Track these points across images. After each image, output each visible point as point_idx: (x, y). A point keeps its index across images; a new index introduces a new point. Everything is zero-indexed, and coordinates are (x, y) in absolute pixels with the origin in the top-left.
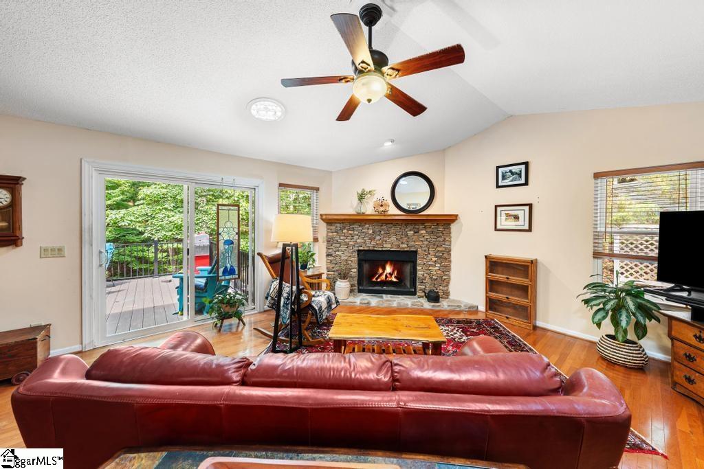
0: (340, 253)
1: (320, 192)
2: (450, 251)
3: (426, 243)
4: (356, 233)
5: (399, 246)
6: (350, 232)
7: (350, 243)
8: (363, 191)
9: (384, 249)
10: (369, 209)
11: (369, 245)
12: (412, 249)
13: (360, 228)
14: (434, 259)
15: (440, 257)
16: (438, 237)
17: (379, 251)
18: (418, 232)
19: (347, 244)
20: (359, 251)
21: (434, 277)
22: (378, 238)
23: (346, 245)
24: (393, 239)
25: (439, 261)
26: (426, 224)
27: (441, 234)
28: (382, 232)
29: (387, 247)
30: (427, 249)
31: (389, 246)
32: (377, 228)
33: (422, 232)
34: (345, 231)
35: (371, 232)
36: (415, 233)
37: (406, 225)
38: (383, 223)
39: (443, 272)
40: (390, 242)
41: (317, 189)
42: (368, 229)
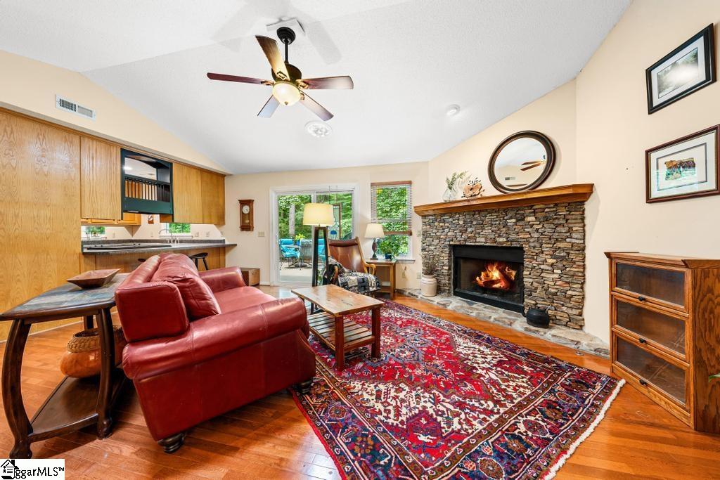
0: (432, 248)
1: (412, 185)
2: (584, 249)
3: (536, 235)
4: (446, 224)
5: (494, 240)
6: (441, 224)
7: (442, 237)
8: (455, 174)
9: (477, 244)
10: (459, 195)
11: (460, 239)
12: (515, 245)
13: (451, 220)
14: (551, 261)
15: (562, 258)
16: (557, 226)
17: (471, 246)
18: (523, 219)
19: (439, 238)
20: (450, 245)
21: (553, 291)
22: (469, 230)
23: (437, 239)
24: (488, 230)
25: (560, 265)
26: (535, 207)
27: (564, 222)
28: (474, 223)
29: (481, 241)
30: (538, 245)
31: (483, 240)
32: (468, 218)
33: (529, 219)
34: (436, 224)
35: (461, 222)
36: (518, 220)
37: (506, 211)
38: (475, 210)
39: (568, 283)
40: (484, 236)
41: (410, 183)
42: (458, 220)
